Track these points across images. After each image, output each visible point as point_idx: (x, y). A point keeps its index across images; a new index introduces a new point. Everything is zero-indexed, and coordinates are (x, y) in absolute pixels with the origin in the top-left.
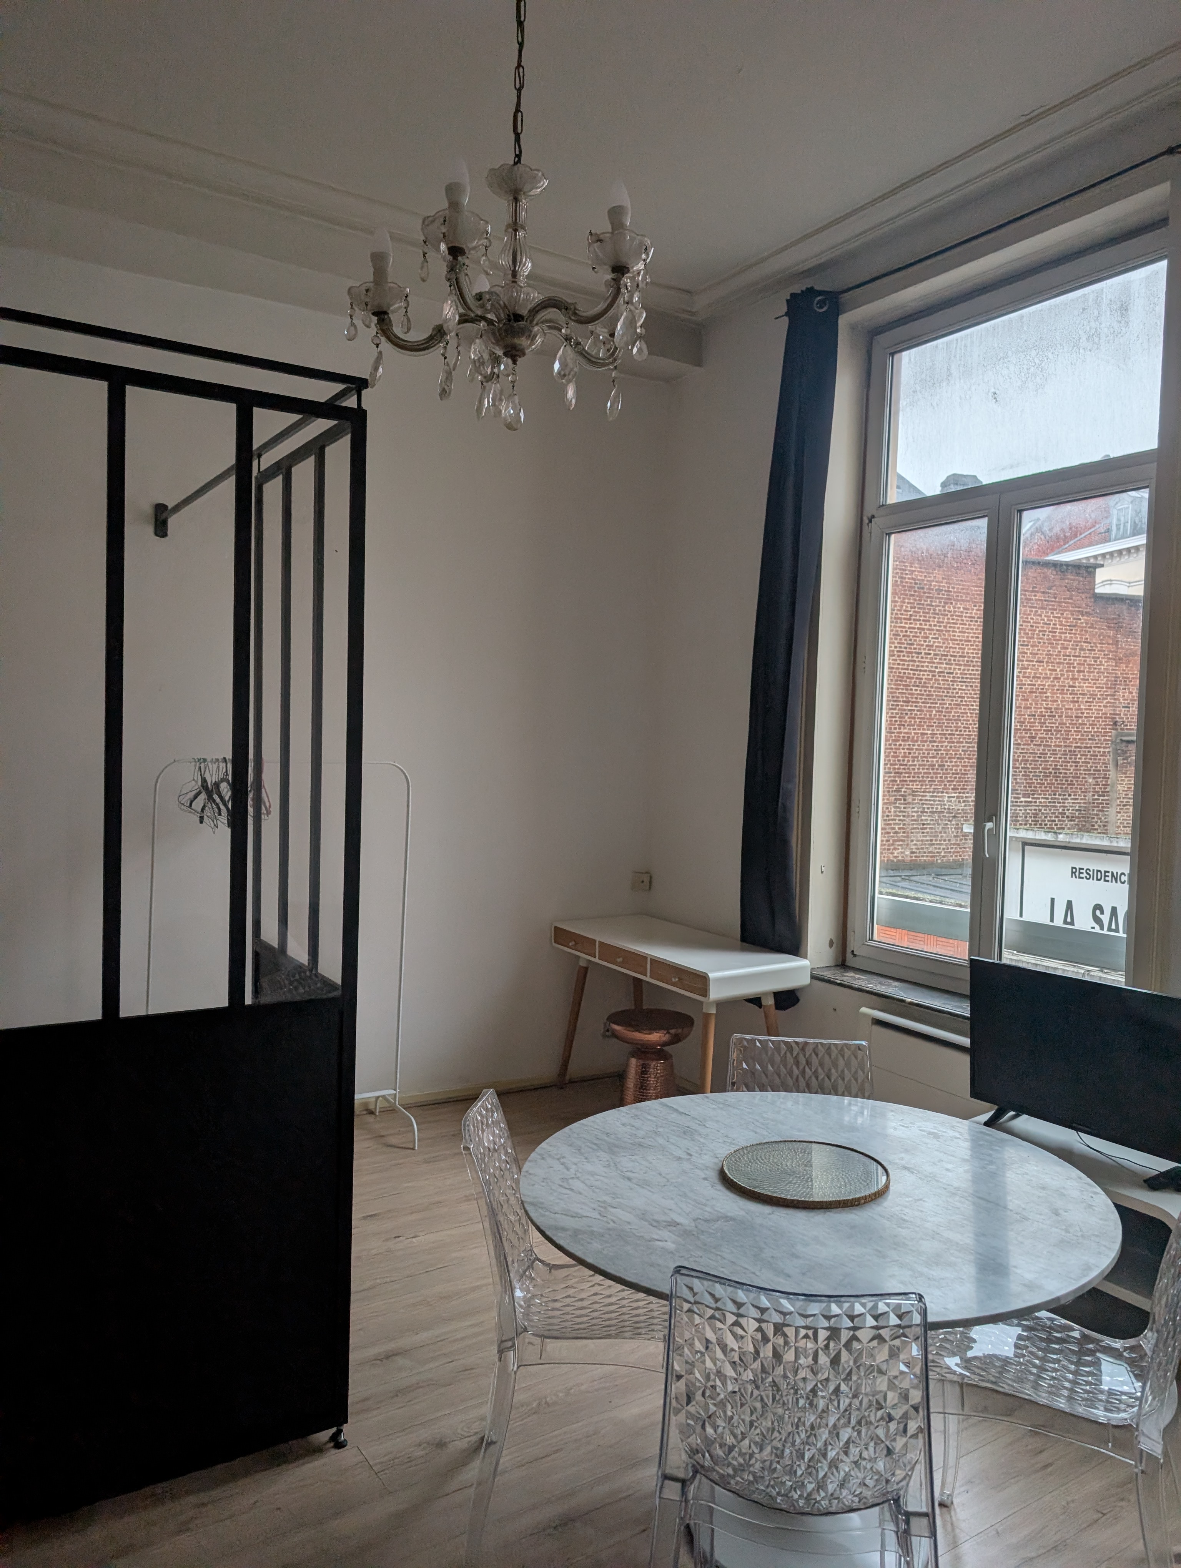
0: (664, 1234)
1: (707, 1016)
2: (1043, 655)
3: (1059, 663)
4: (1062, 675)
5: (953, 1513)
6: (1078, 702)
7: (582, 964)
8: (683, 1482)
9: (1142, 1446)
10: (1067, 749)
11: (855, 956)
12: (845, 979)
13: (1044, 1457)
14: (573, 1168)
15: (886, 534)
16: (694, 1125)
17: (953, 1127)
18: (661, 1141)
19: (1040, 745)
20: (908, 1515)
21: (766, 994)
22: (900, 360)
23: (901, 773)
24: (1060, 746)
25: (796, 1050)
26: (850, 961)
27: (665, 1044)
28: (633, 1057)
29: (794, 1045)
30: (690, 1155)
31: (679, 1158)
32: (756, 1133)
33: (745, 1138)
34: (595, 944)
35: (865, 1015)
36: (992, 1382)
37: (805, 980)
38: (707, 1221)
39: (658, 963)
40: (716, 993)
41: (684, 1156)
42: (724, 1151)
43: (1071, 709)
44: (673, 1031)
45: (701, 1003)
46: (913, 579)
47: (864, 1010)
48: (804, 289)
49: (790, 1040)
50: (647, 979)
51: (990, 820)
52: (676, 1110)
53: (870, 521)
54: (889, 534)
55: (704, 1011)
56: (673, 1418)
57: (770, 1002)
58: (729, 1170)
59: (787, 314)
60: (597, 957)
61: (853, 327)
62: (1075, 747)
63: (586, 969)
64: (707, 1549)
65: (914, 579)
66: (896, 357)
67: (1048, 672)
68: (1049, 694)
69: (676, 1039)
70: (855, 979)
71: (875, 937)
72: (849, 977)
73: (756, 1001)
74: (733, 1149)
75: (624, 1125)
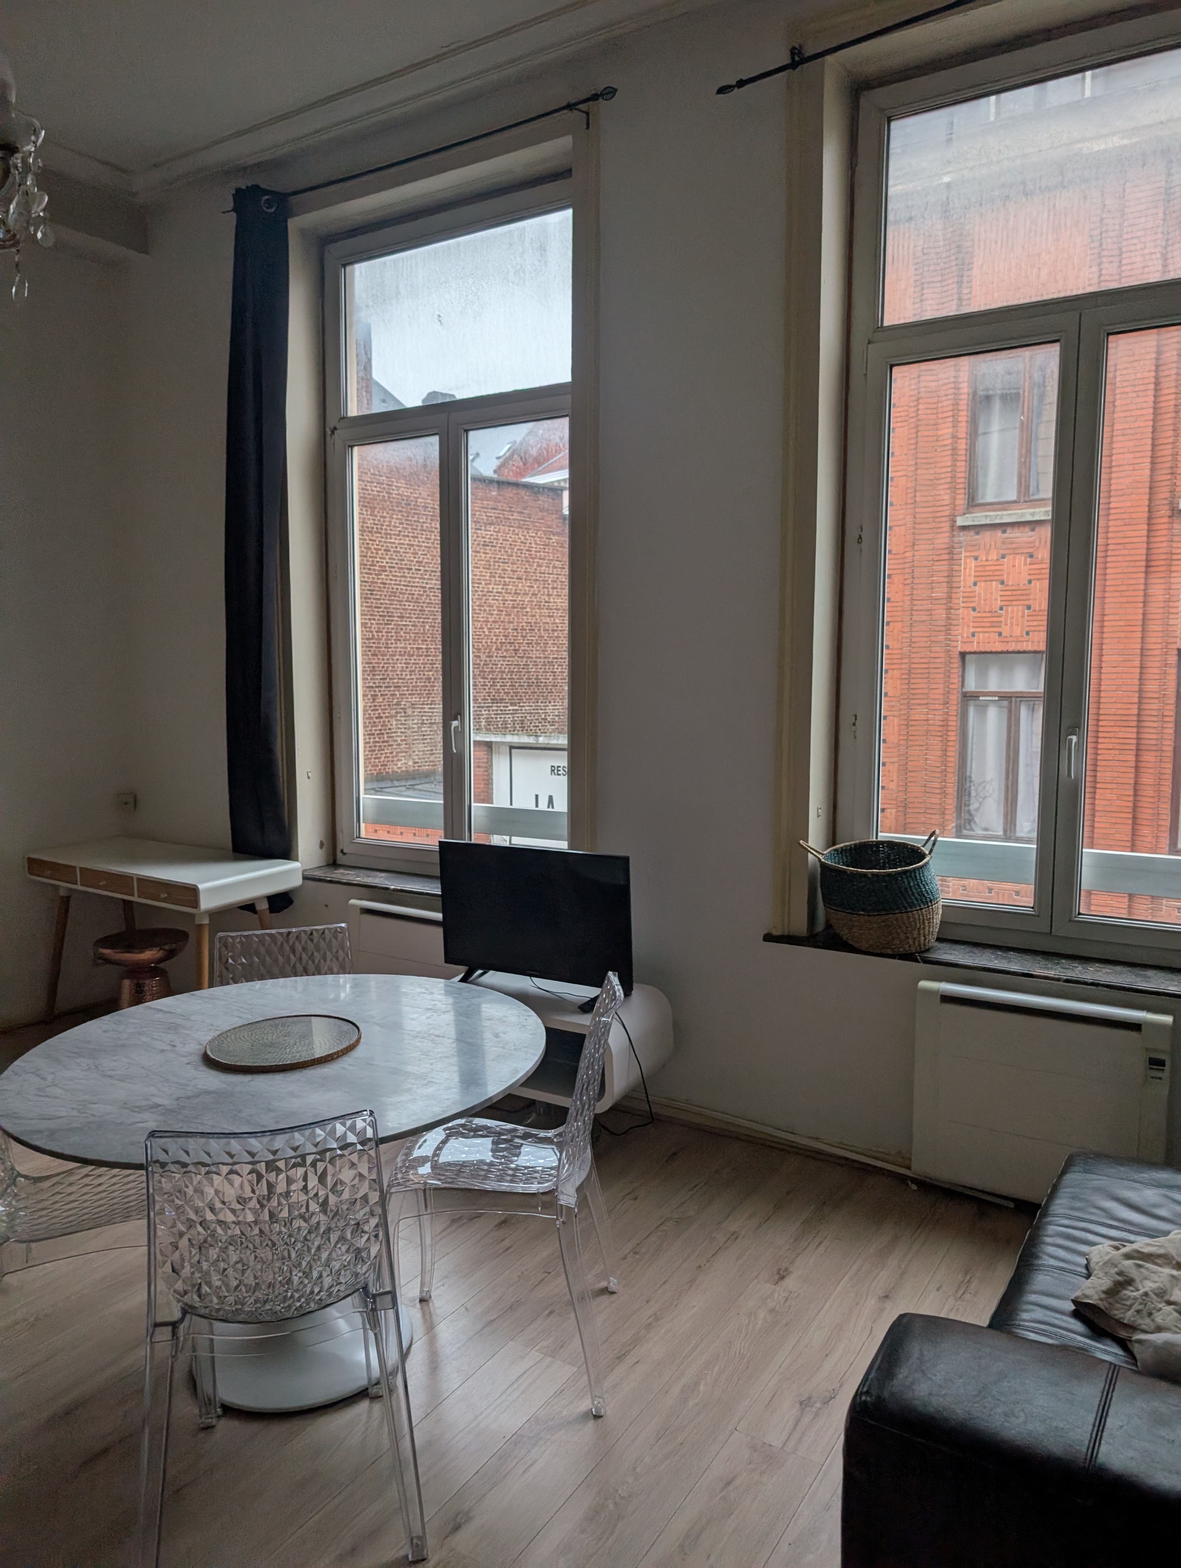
0: (146, 1115)
1: (200, 926)
2: (521, 573)
3: (536, 580)
4: (539, 591)
5: (431, 1304)
6: (552, 616)
7: (62, 893)
8: (174, 1325)
9: (562, 1202)
10: (546, 660)
11: (344, 854)
12: (334, 876)
13: (507, 1243)
14: (50, 1078)
15: (349, 446)
16: (179, 1021)
17: (420, 986)
18: (144, 1039)
19: (522, 657)
20: (374, 1296)
21: (259, 899)
22: (353, 272)
23: (400, 687)
24: (540, 658)
25: (280, 939)
26: (341, 859)
27: (161, 960)
28: (127, 978)
29: (277, 935)
30: (174, 1046)
31: (163, 1051)
32: (241, 1017)
33: (226, 1023)
34: (75, 871)
35: (354, 906)
36: (449, 1183)
37: (297, 881)
38: (188, 1098)
39: (142, 881)
40: (206, 903)
41: (169, 1048)
42: (206, 1037)
43: (548, 623)
44: (167, 947)
45: (193, 916)
46: (398, 494)
47: (352, 901)
48: (249, 185)
49: (273, 931)
50: (135, 899)
51: (456, 719)
52: (161, 1010)
53: (333, 432)
54: (352, 447)
55: (197, 922)
56: (159, 1271)
57: (264, 906)
58: (211, 1051)
59: (234, 210)
60: (79, 883)
61: (303, 233)
62: (553, 658)
63: (68, 898)
64: (211, 1392)
65: (401, 495)
66: (348, 268)
67: (527, 589)
68: (528, 610)
69: (171, 954)
70: (343, 874)
71: (363, 835)
72: (340, 874)
73: (249, 907)
74: (218, 1033)
75: (105, 1031)
